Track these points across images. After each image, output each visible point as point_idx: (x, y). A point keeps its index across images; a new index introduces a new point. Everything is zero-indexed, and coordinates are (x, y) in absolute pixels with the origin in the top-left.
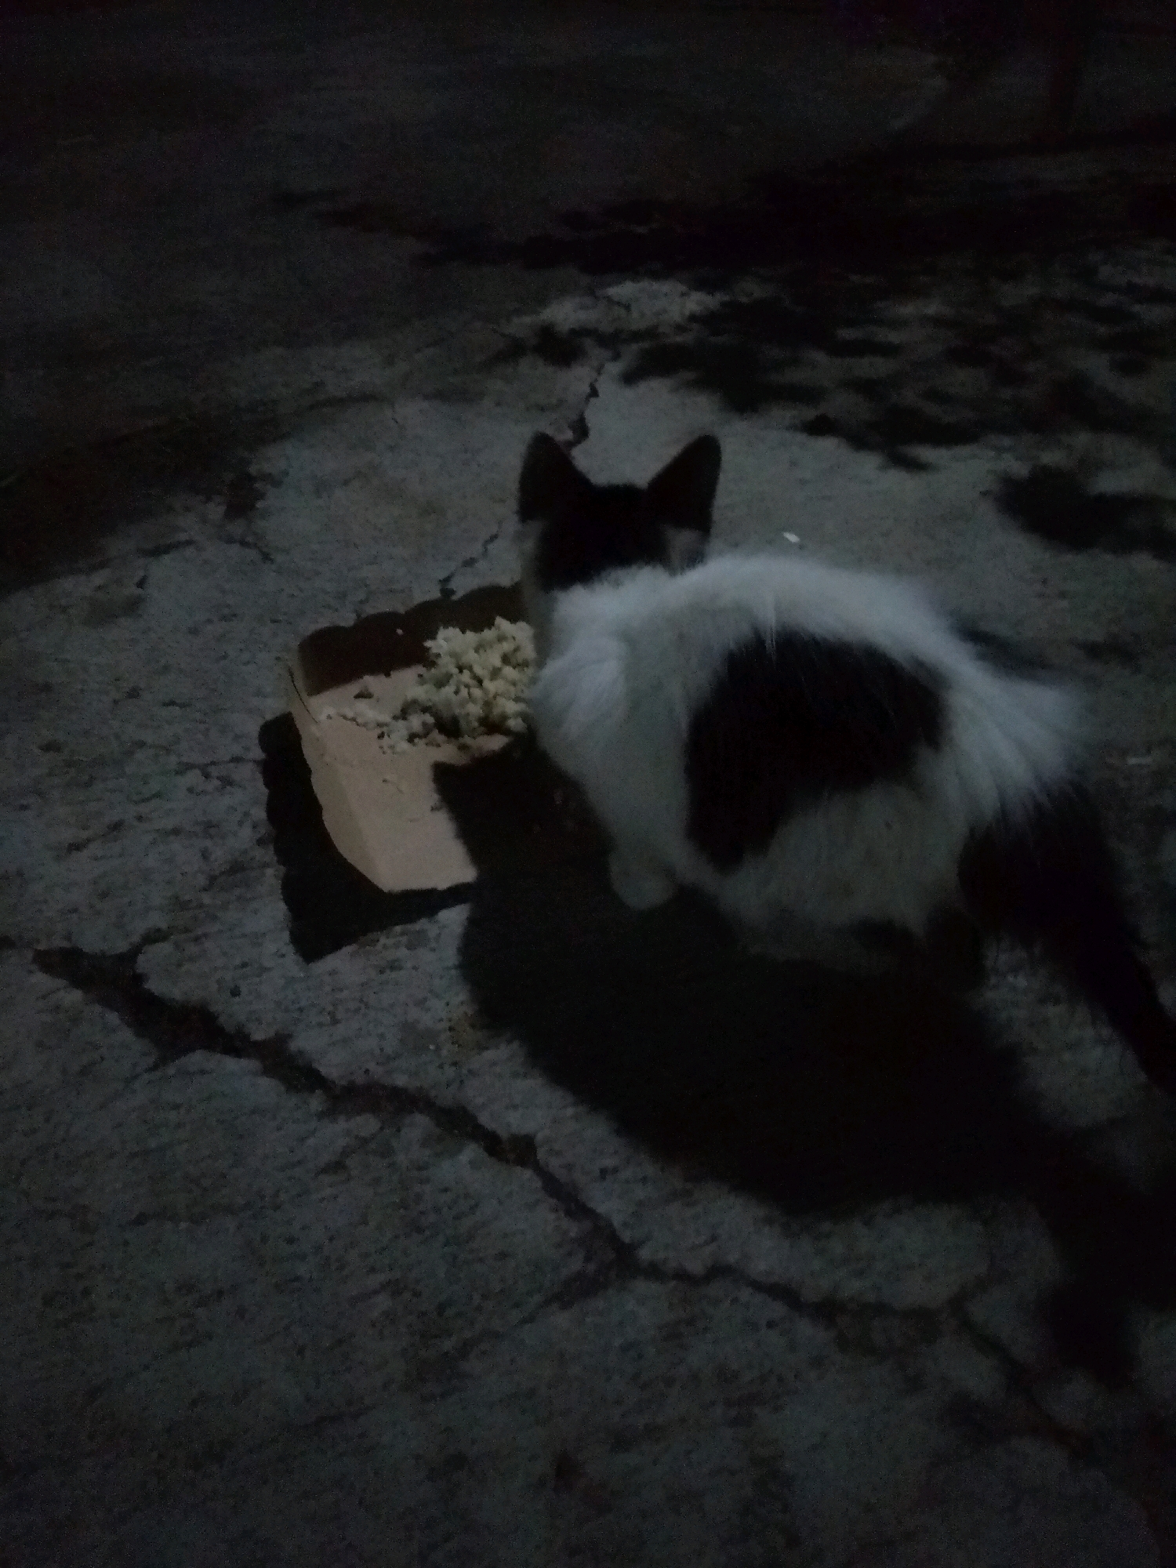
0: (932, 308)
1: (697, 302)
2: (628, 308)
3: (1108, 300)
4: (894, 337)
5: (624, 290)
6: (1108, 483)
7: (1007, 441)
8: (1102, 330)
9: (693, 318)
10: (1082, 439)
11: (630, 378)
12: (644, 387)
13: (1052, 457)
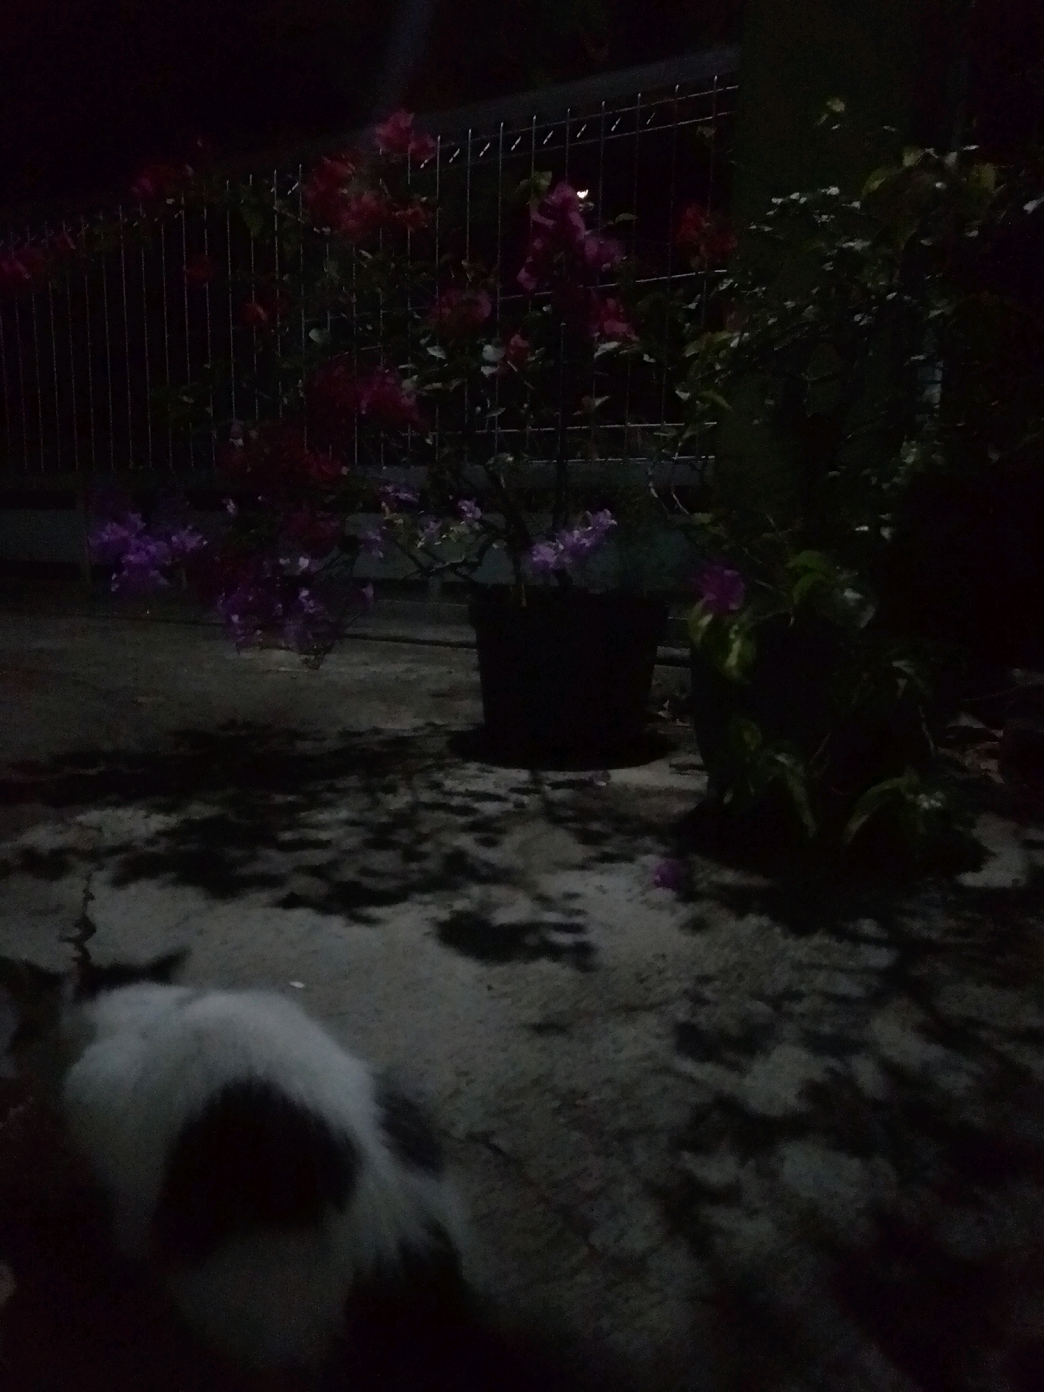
0: (344, 814)
1: (158, 822)
2: (99, 829)
3: (456, 801)
4: (324, 836)
5: (92, 816)
6: (502, 918)
7: (427, 898)
8: (461, 820)
9: (160, 833)
10: (476, 890)
11: (120, 882)
12: (133, 889)
13: (460, 905)
